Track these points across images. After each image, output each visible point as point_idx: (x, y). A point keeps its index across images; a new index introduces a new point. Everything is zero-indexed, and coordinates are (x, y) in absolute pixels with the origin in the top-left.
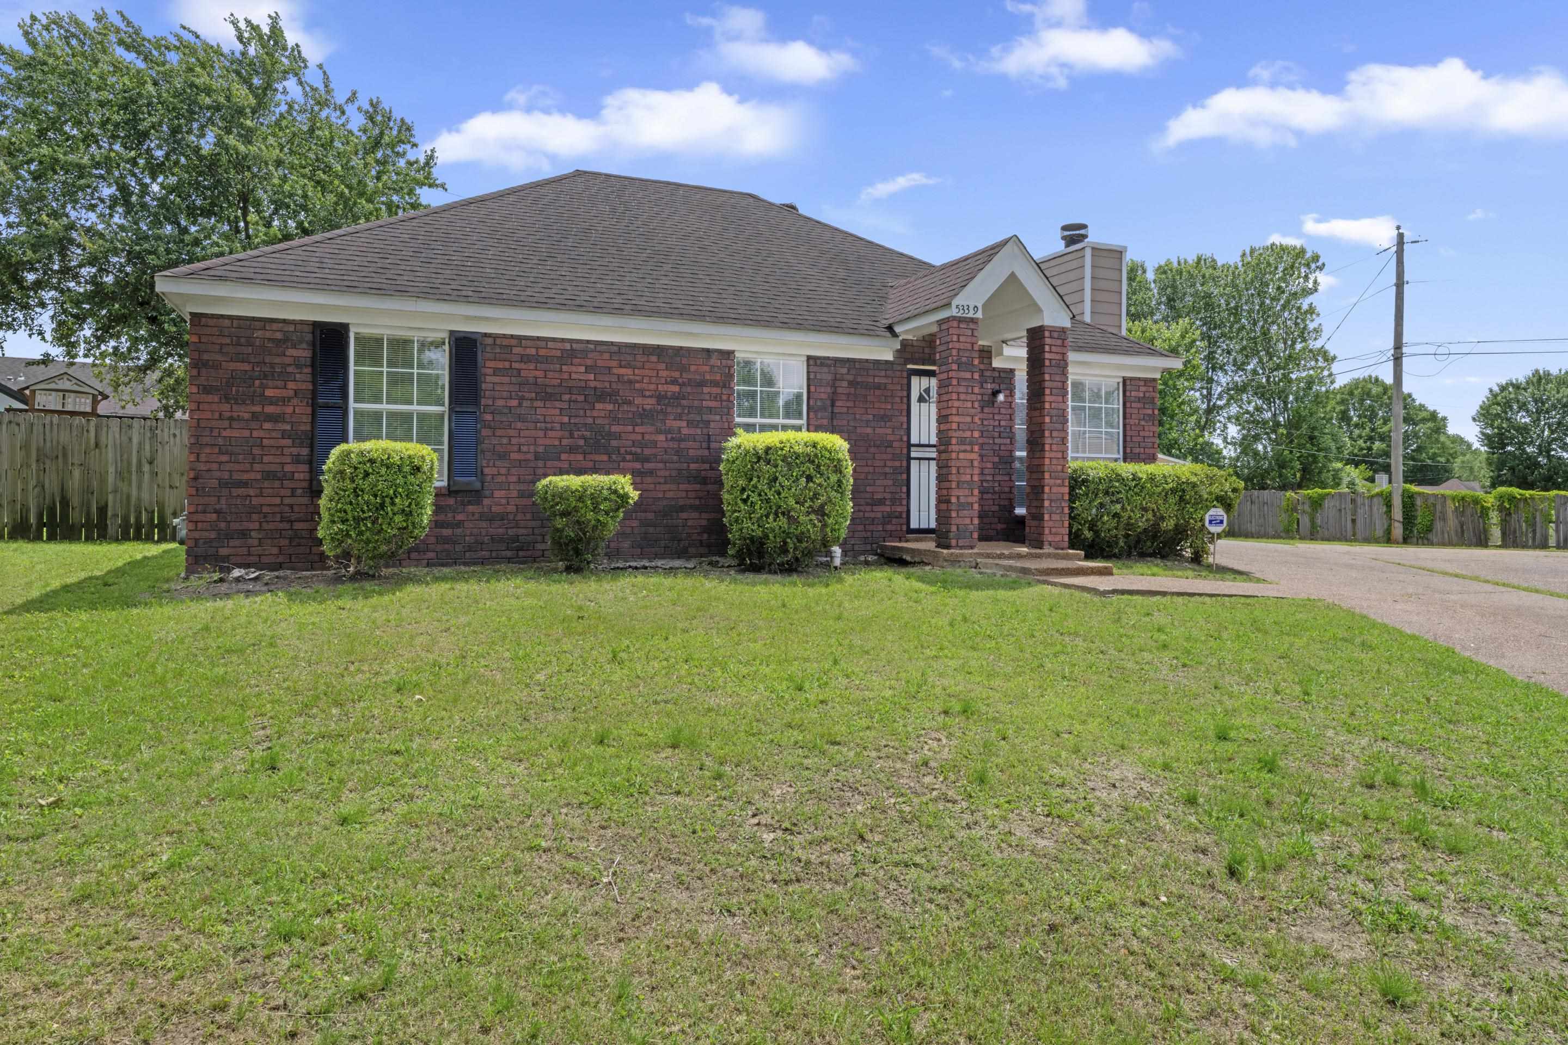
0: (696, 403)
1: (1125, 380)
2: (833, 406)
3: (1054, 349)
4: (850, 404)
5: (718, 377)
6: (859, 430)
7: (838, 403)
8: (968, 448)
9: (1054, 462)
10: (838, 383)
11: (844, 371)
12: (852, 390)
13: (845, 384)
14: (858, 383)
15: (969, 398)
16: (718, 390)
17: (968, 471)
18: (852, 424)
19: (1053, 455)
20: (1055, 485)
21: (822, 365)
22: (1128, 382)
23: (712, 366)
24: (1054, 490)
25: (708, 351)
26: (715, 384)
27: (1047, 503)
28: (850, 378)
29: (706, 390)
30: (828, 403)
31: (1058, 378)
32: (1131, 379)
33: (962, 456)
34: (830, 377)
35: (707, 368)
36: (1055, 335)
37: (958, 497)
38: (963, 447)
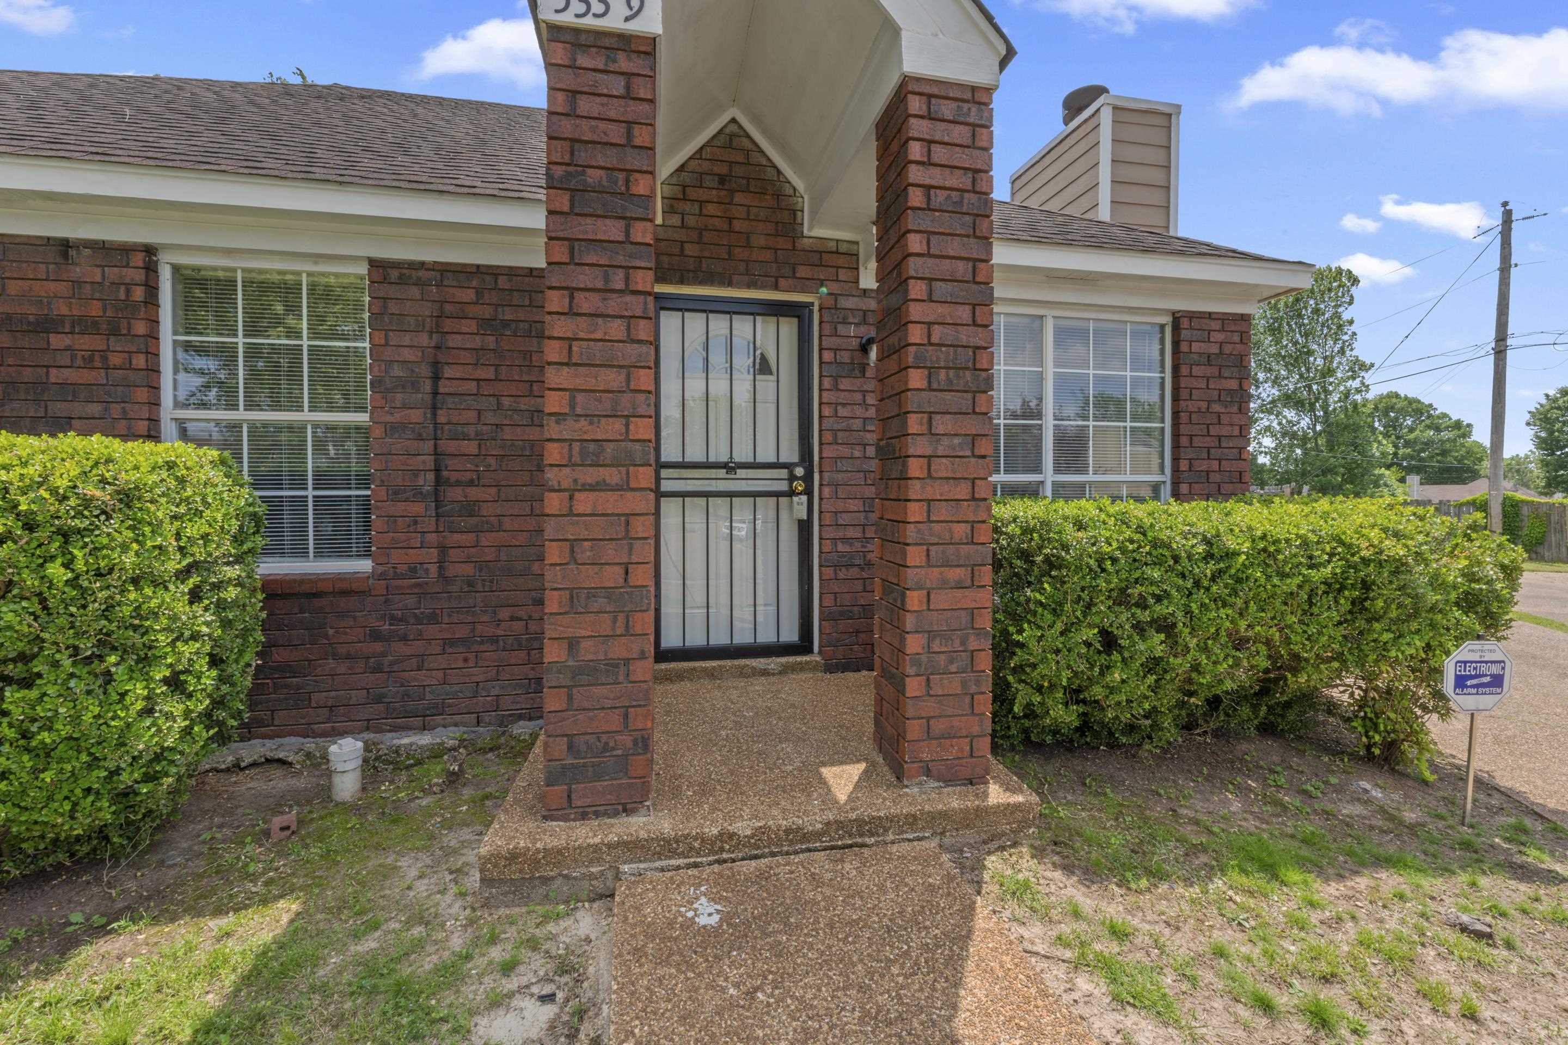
0: (28, 374)
1: (1177, 318)
2: (436, 378)
3: (940, 154)
4: (490, 373)
5: (95, 310)
6: (508, 434)
7: (448, 372)
8: (612, 476)
9: (942, 512)
10: (448, 325)
11: (469, 295)
12: (490, 341)
13: (469, 326)
14: (506, 324)
15: (613, 304)
16: (98, 343)
17: (610, 552)
18: (490, 418)
19: (934, 490)
20: (944, 584)
21: (402, 281)
22: (1185, 323)
23: (77, 284)
24: (941, 600)
25: (65, 247)
26: (86, 326)
27: (914, 644)
28: (487, 312)
29: (56, 341)
30: (425, 371)
31: (954, 247)
32: (1192, 315)
33: (584, 502)
34: (427, 310)
35: (62, 288)
36: (947, 109)
37: (573, 644)
38: (590, 475)
